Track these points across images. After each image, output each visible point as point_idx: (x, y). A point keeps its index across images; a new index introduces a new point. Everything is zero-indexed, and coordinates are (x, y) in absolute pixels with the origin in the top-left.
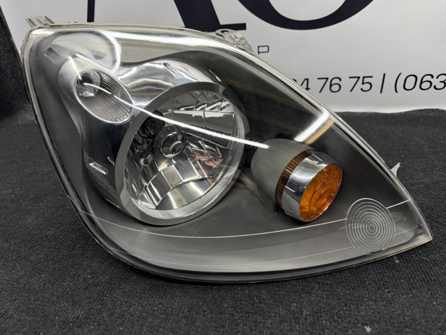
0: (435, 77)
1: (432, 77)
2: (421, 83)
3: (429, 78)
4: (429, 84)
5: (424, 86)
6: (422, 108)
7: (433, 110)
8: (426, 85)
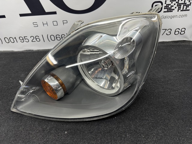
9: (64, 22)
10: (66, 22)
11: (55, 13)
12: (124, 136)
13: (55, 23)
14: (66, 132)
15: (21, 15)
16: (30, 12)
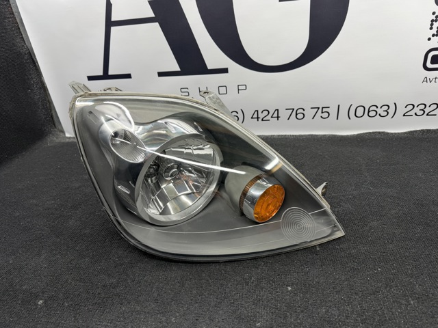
0: (379, 107)
1: (377, 107)
2: (369, 112)
3: (374, 108)
4: (375, 113)
5: (371, 114)
6: (371, 131)
7: (379, 133)
8: (372, 114)
9: (240, 88)
10: (244, 87)
11: (225, 71)
12: (404, 302)
13: (223, 90)
14: (289, 288)
15: (161, 74)
16: (177, 69)
